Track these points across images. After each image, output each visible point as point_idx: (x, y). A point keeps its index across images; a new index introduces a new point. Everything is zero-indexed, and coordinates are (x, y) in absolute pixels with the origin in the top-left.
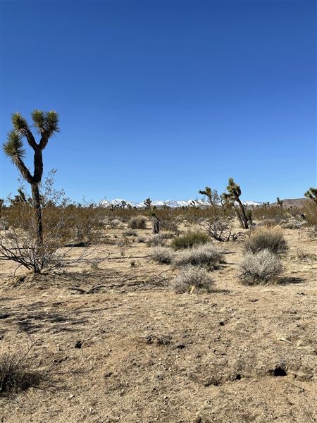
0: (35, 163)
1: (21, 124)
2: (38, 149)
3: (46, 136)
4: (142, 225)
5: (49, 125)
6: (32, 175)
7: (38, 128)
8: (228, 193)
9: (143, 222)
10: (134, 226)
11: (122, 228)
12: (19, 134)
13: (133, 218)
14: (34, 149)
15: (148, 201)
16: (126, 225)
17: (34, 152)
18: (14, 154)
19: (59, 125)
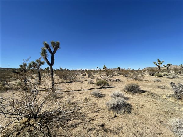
0: (51, 58)
1: (47, 45)
2: (53, 54)
3: (55, 50)
4: (85, 75)
5: (57, 46)
6: (50, 63)
7: (53, 47)
8: (104, 68)
9: (86, 74)
10: (84, 75)
11: (81, 76)
12: (46, 49)
13: (83, 73)
14: (51, 54)
15: (86, 69)
16: (82, 75)
17: (51, 55)
18: (44, 55)
19: (60, 46)
